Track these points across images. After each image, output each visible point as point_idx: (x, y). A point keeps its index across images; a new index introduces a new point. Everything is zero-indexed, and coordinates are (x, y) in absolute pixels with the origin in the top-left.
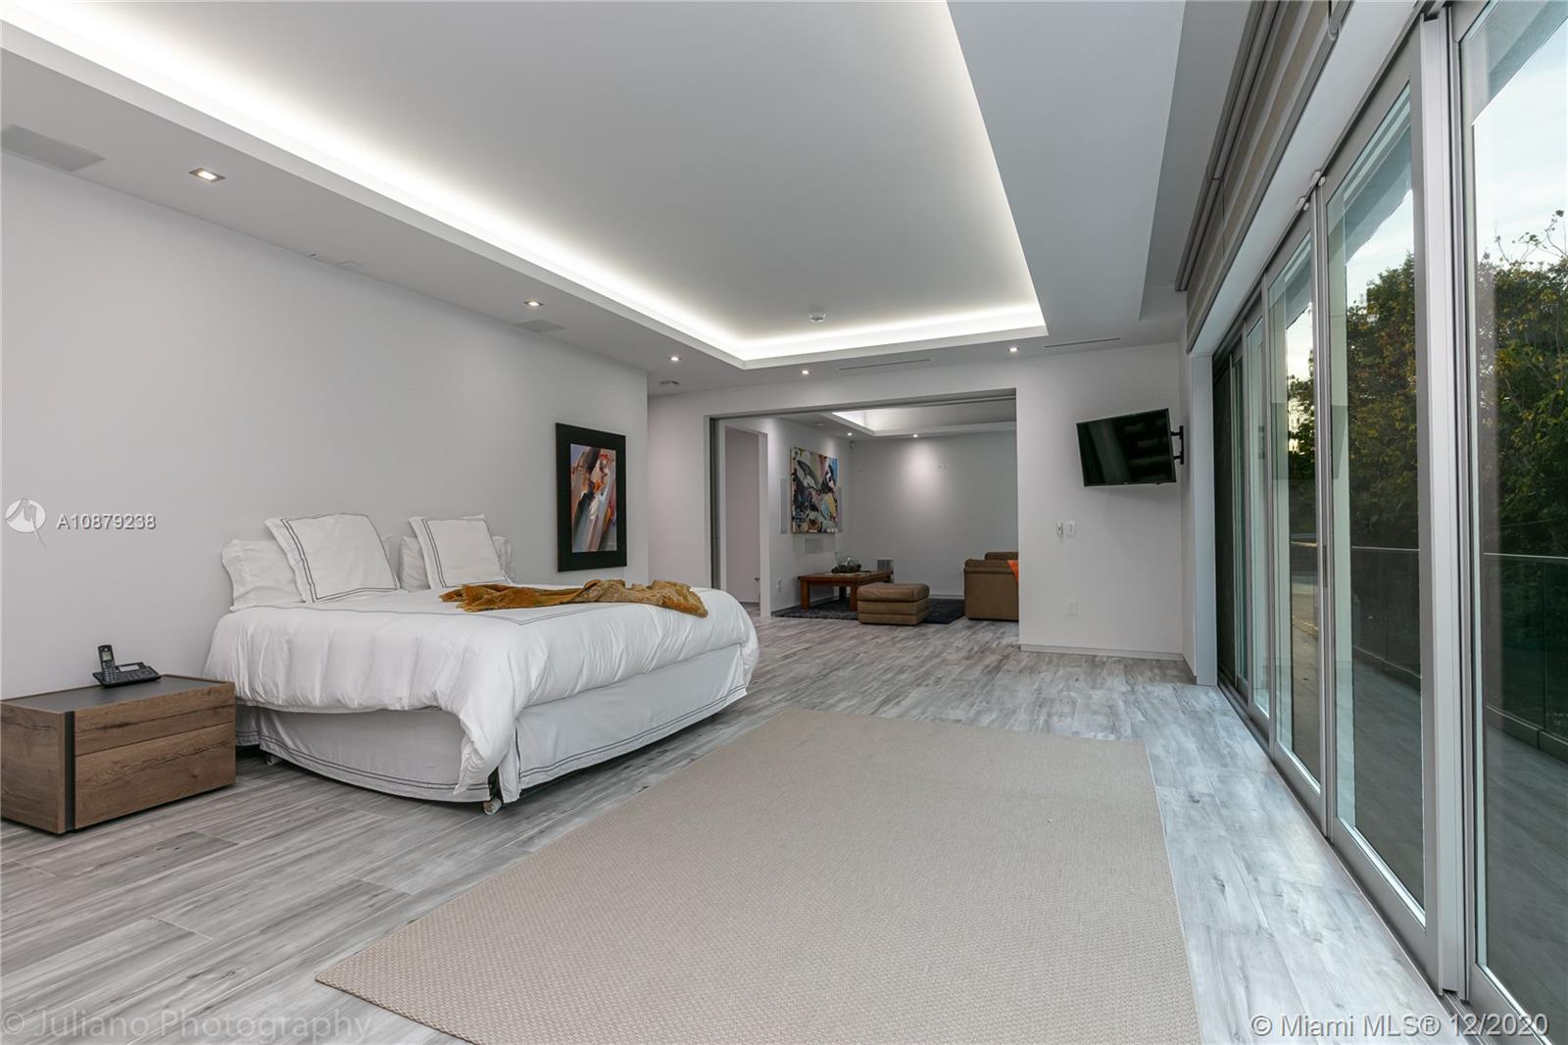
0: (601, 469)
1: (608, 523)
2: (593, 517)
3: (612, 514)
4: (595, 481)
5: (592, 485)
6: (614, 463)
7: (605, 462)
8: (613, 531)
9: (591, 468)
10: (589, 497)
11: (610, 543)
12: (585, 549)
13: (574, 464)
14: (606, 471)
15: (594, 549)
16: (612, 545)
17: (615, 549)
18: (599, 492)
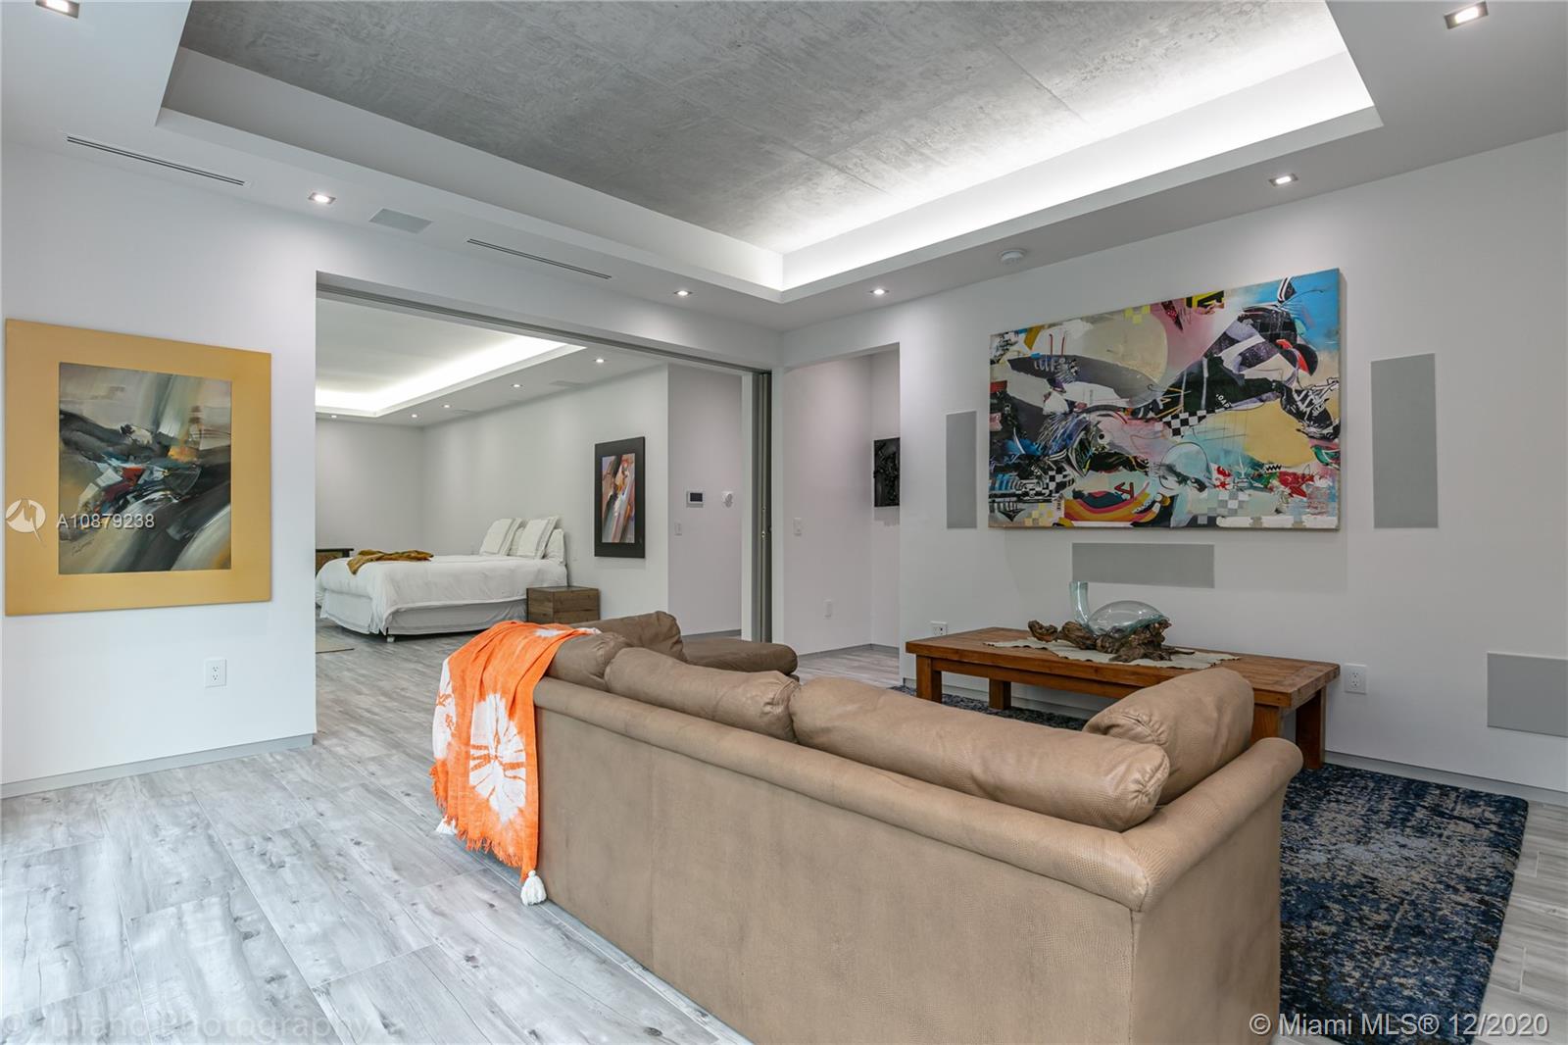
0: (623, 472)
1: (628, 519)
2: (616, 514)
3: (631, 510)
4: (618, 484)
5: (616, 488)
6: (633, 465)
7: (626, 465)
8: (632, 525)
9: (615, 474)
10: (614, 497)
11: (629, 536)
12: (610, 541)
13: (604, 472)
14: (627, 473)
15: (617, 541)
16: (631, 539)
17: (633, 542)
18: (621, 493)
